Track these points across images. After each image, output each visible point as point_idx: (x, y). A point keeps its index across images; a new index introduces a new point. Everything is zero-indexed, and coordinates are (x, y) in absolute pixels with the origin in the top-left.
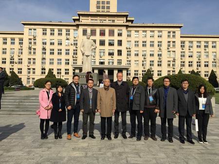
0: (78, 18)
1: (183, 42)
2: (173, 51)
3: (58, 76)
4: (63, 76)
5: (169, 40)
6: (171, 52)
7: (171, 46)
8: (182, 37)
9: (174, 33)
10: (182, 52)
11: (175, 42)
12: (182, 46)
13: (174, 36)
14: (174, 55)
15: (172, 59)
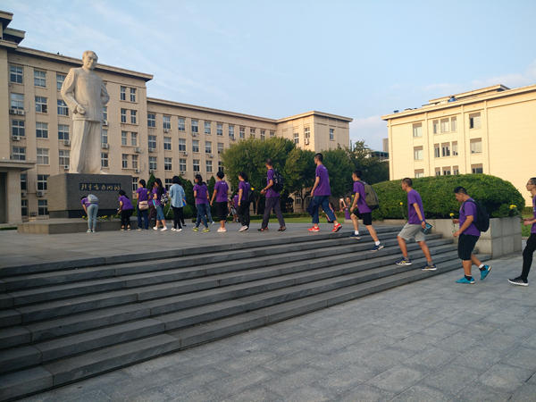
1: (151, 115)
2: (132, 133)
5: (125, 106)
6: (129, 135)
7: (128, 121)
8: (150, 102)
9: (133, 90)
10: (150, 137)
11: (137, 113)
12: (151, 124)
13: (133, 98)
14: (134, 141)
15: (131, 152)
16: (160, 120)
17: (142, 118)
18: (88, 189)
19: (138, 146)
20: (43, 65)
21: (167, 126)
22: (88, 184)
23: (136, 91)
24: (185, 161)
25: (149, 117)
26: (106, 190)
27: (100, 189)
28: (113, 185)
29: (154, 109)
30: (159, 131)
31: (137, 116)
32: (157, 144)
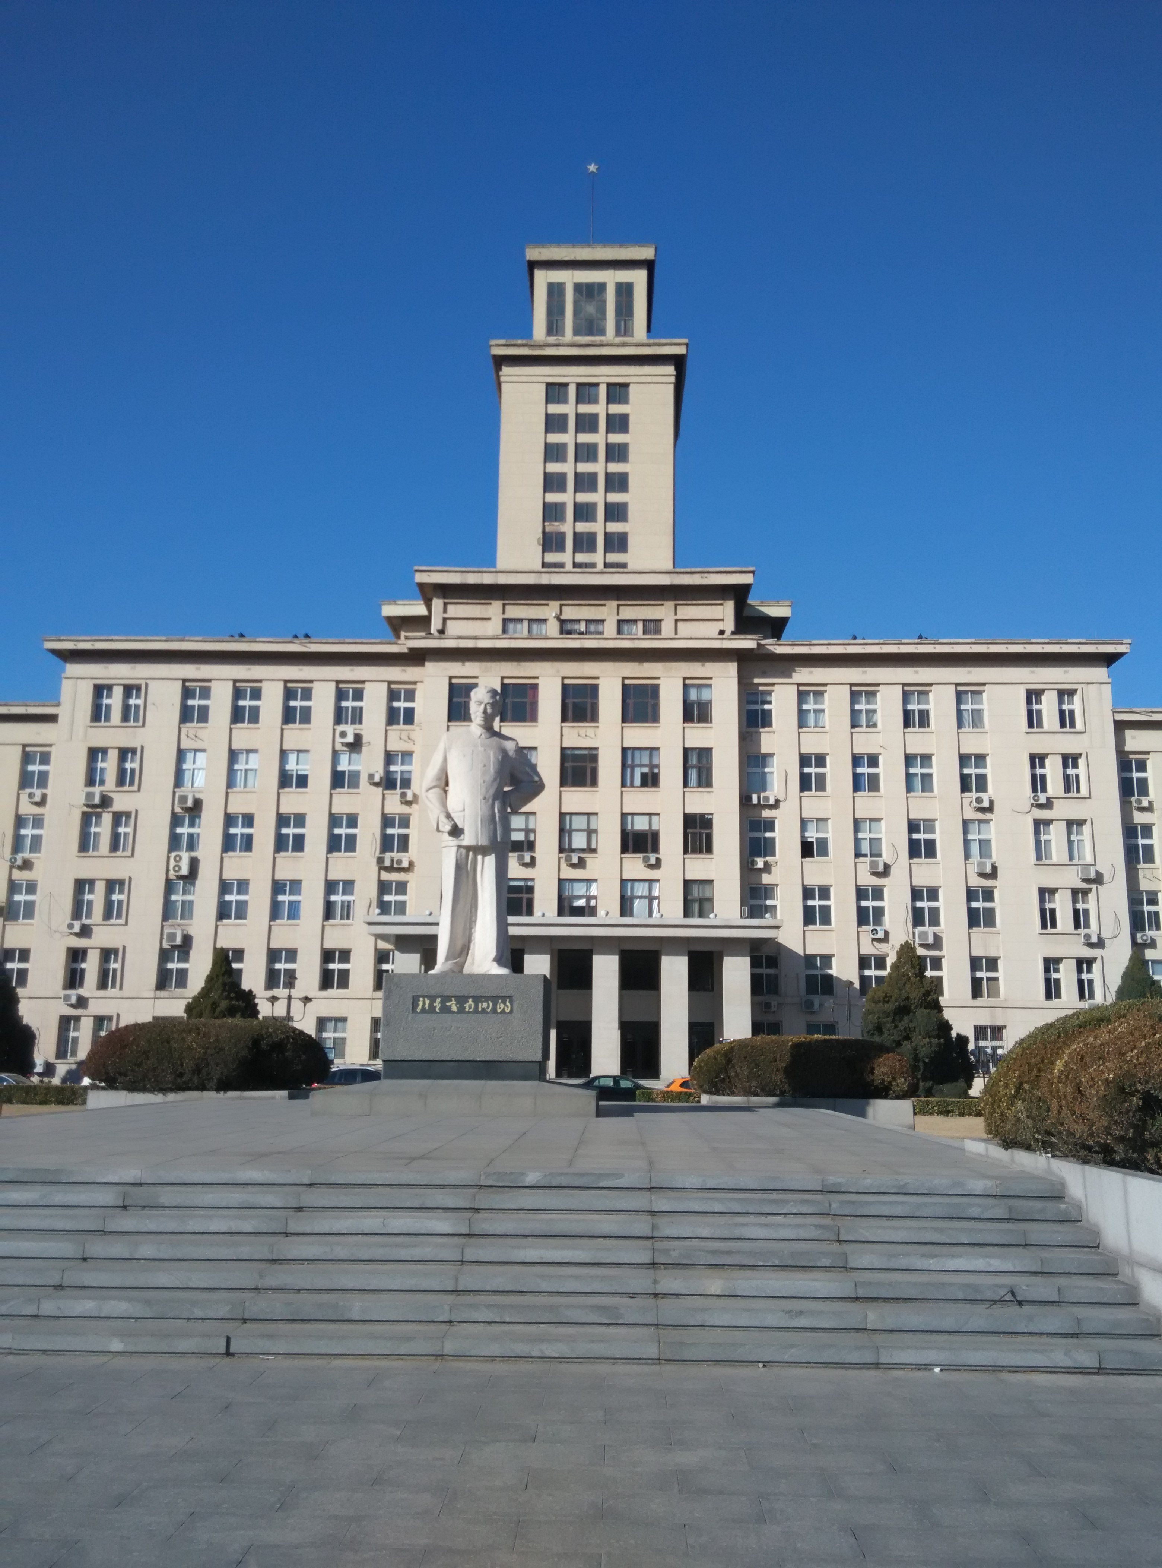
0: (419, 609)
2: (1068, 823)
3: (273, 999)
4: (307, 1000)
6: (1059, 829)
9: (1066, 695)
10: (1127, 832)
11: (1082, 763)
13: (1066, 719)
14: (1075, 847)
15: (1064, 879)
17: (1100, 774)
18: (432, 1009)
19: (1088, 857)
20: (818, 675)
22: (432, 998)
23: (1077, 697)
25: (1122, 767)
26: (476, 1011)
27: (461, 1010)
28: (495, 999)
31: (1081, 771)
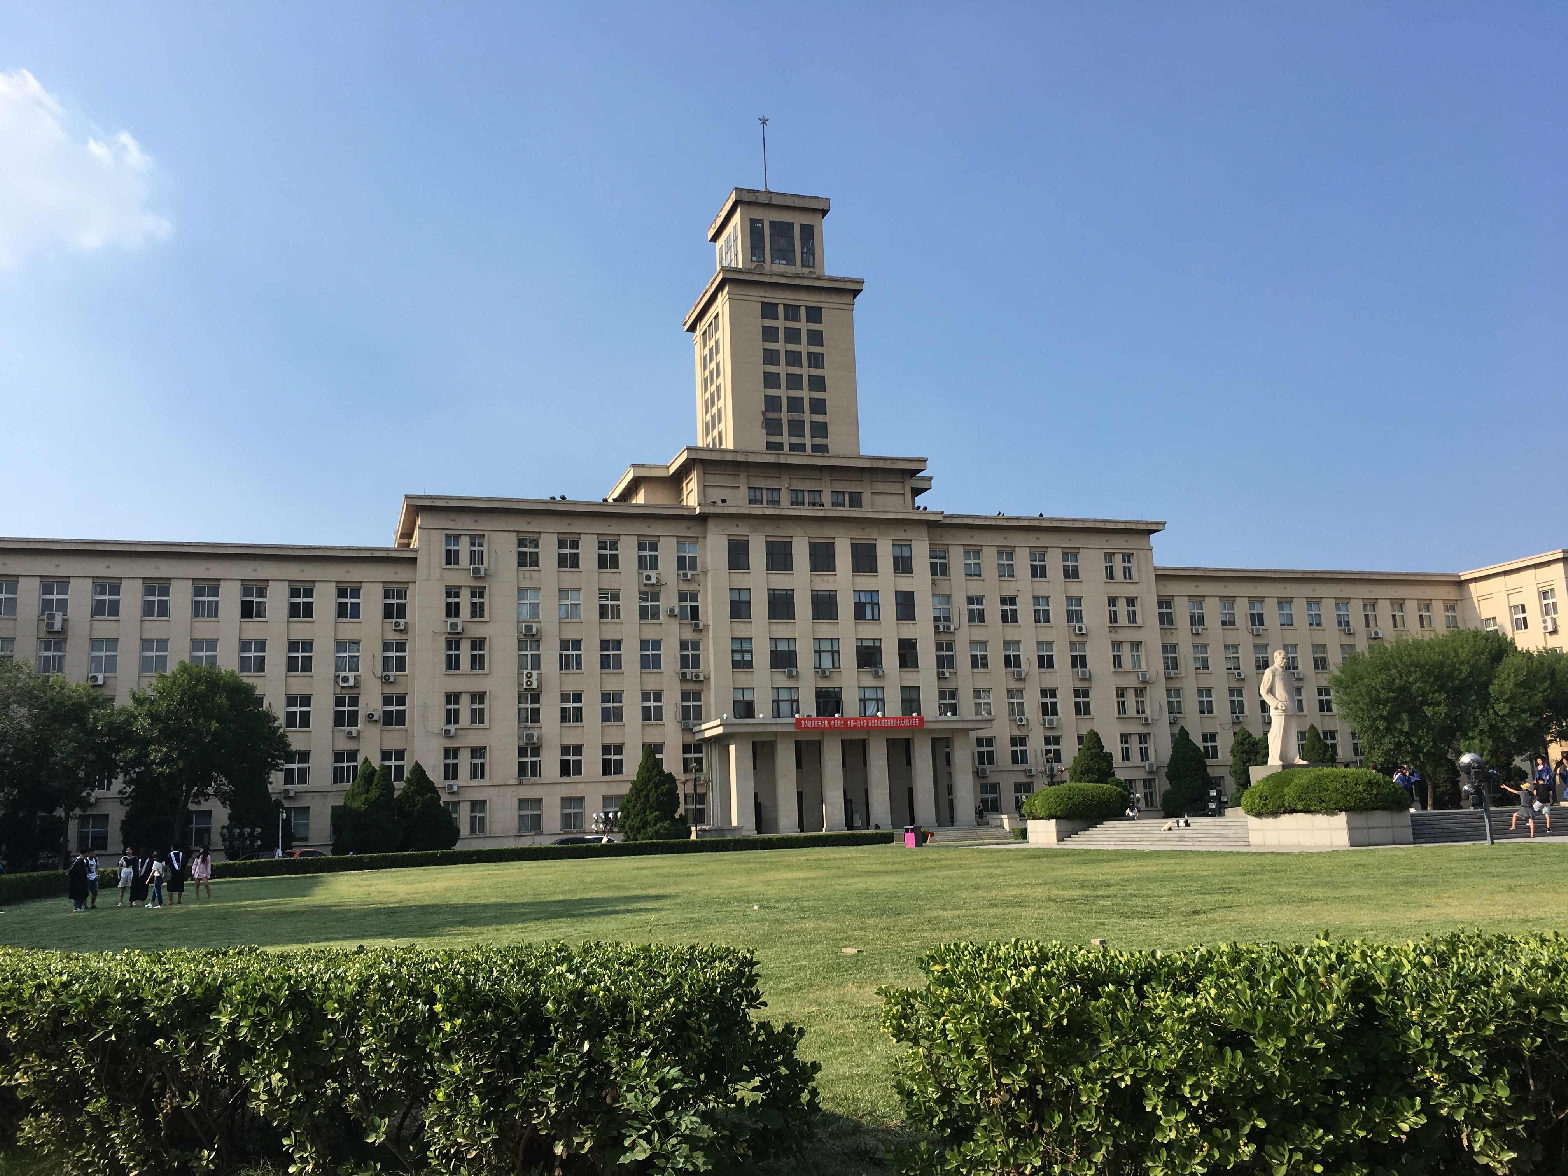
6: (1126, 648)
7: (1123, 619)
8: (1164, 577)
9: (1127, 557)
10: (1165, 648)
11: (1138, 603)
12: (1166, 620)
13: (1128, 573)
14: (1136, 660)
15: (1131, 682)
16: (1182, 610)
17: (1148, 611)
19: (1144, 667)
20: (977, 539)
21: (1197, 620)
23: (1134, 560)
24: (1240, 692)
25: (1160, 606)
29: (1171, 589)
30: (1183, 634)
31: (1138, 608)
32: (1181, 662)
